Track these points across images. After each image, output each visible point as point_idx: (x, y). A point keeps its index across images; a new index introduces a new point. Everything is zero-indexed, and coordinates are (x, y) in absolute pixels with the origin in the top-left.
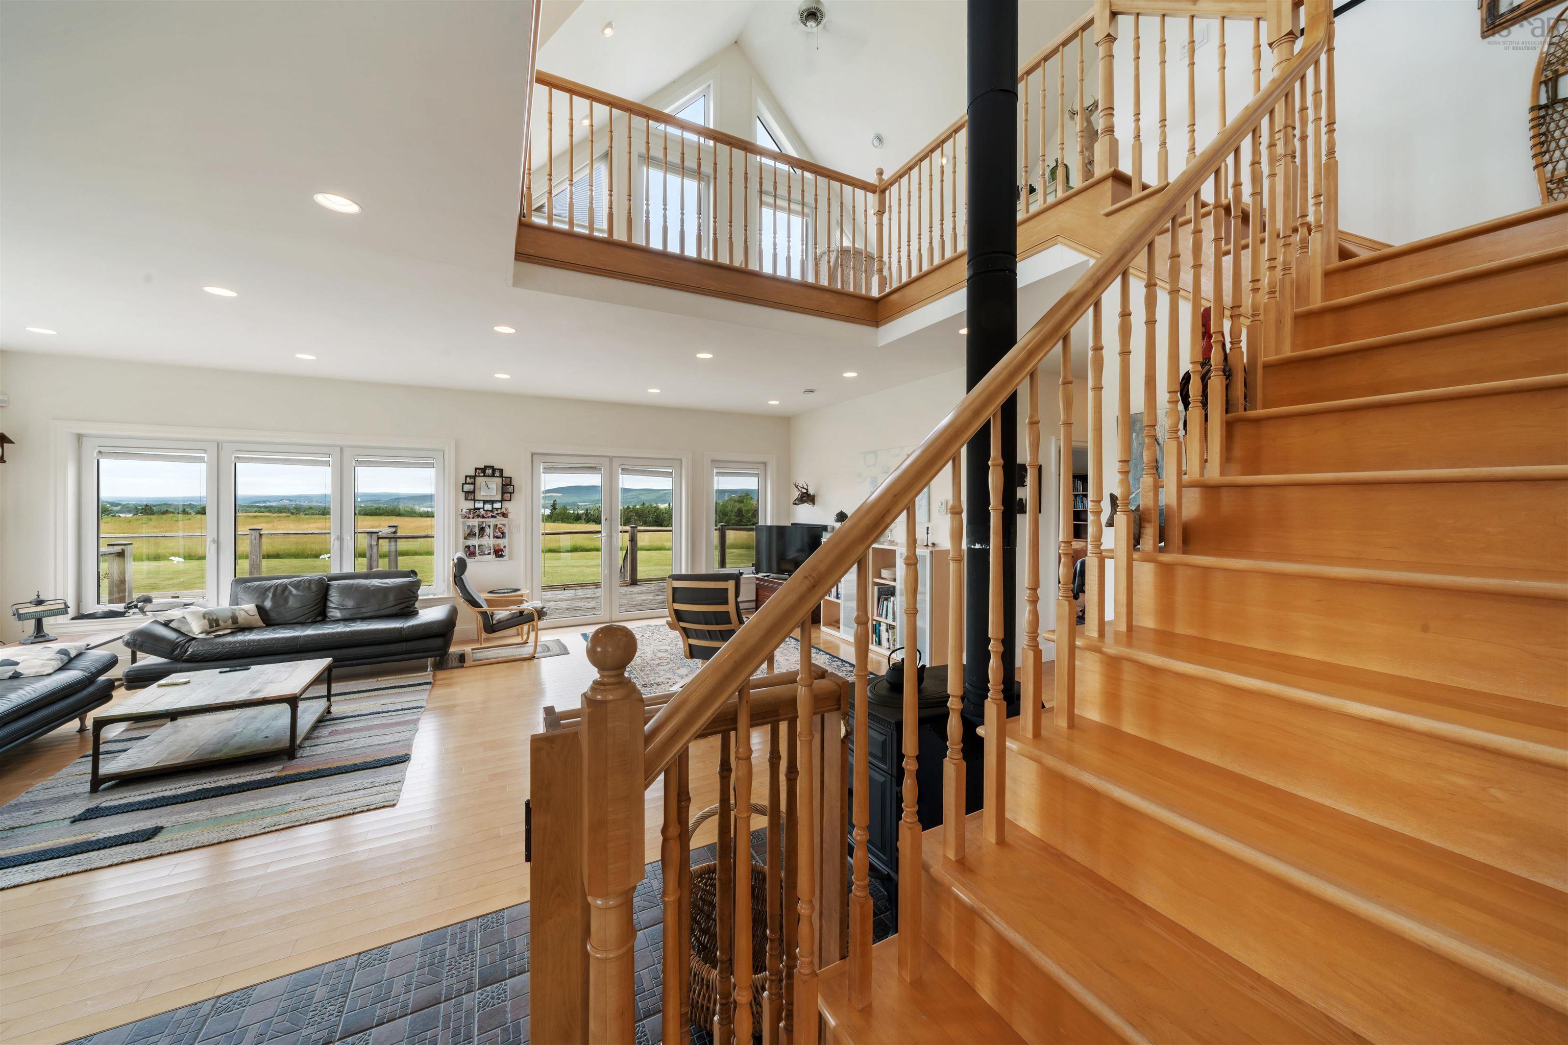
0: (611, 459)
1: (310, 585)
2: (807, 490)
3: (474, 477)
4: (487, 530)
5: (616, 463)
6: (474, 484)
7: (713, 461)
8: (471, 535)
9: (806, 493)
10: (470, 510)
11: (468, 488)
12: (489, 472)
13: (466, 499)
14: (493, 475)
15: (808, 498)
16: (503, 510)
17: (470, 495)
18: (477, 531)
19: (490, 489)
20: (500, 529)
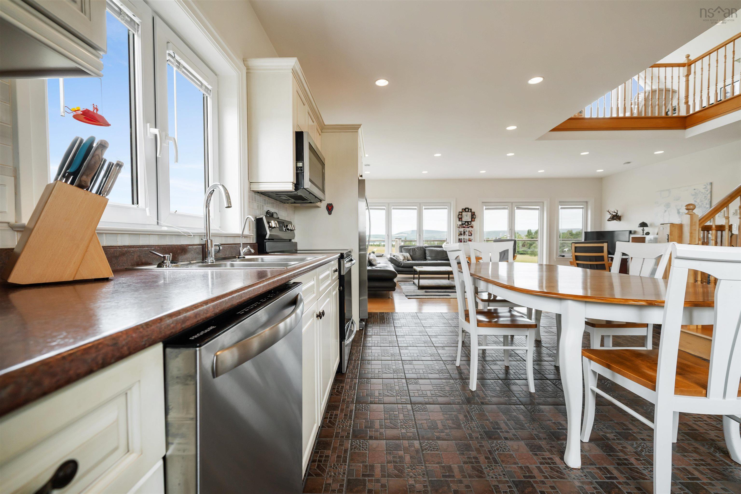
0: (512, 203)
1: (421, 249)
2: (617, 213)
3: (462, 212)
4: (466, 233)
5: (514, 204)
6: (462, 215)
7: (560, 202)
8: (461, 234)
9: (616, 215)
10: (460, 225)
11: (460, 216)
12: (467, 210)
13: (459, 221)
14: (468, 211)
15: (617, 217)
16: (472, 225)
17: (460, 219)
18: (463, 233)
19: (467, 217)
20: (470, 232)
